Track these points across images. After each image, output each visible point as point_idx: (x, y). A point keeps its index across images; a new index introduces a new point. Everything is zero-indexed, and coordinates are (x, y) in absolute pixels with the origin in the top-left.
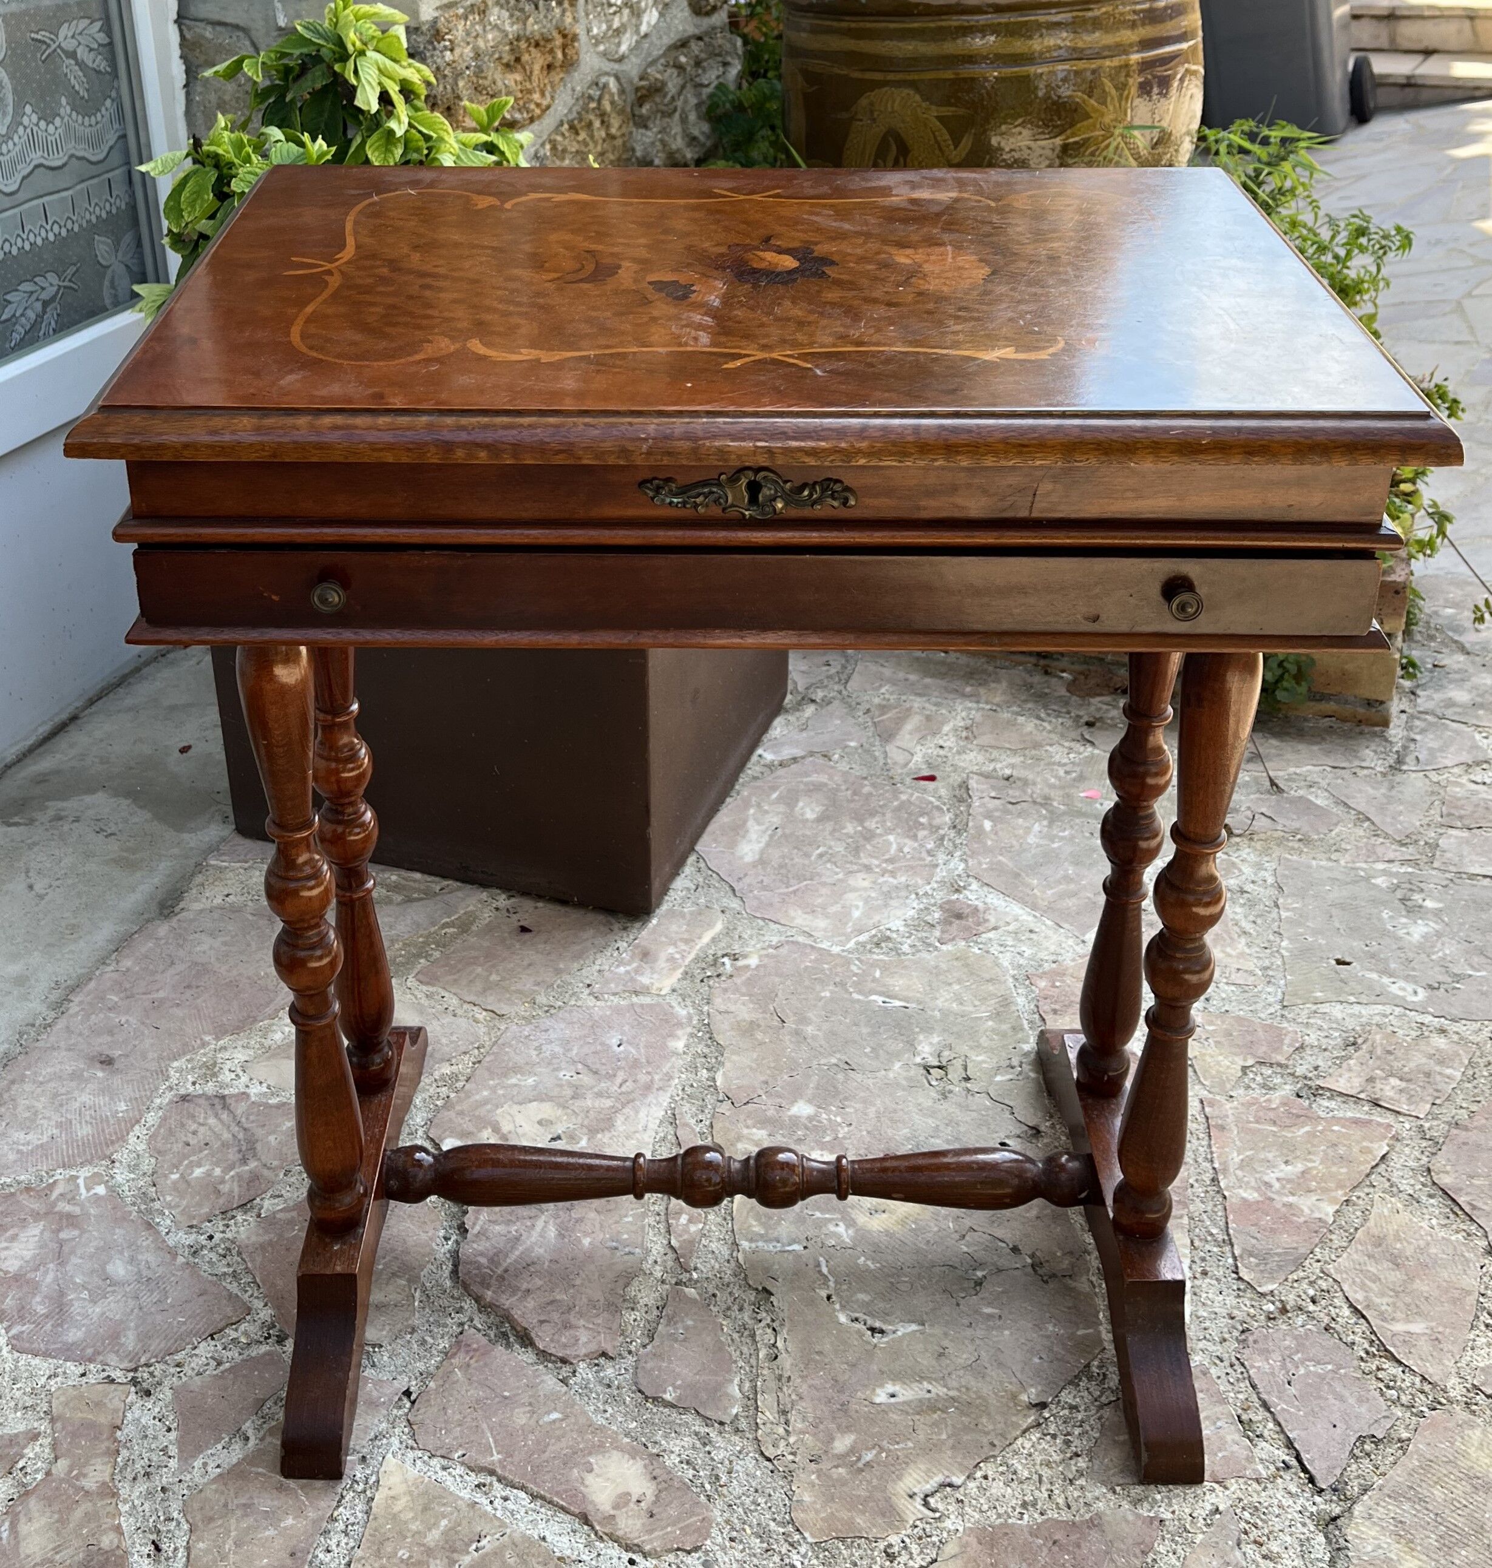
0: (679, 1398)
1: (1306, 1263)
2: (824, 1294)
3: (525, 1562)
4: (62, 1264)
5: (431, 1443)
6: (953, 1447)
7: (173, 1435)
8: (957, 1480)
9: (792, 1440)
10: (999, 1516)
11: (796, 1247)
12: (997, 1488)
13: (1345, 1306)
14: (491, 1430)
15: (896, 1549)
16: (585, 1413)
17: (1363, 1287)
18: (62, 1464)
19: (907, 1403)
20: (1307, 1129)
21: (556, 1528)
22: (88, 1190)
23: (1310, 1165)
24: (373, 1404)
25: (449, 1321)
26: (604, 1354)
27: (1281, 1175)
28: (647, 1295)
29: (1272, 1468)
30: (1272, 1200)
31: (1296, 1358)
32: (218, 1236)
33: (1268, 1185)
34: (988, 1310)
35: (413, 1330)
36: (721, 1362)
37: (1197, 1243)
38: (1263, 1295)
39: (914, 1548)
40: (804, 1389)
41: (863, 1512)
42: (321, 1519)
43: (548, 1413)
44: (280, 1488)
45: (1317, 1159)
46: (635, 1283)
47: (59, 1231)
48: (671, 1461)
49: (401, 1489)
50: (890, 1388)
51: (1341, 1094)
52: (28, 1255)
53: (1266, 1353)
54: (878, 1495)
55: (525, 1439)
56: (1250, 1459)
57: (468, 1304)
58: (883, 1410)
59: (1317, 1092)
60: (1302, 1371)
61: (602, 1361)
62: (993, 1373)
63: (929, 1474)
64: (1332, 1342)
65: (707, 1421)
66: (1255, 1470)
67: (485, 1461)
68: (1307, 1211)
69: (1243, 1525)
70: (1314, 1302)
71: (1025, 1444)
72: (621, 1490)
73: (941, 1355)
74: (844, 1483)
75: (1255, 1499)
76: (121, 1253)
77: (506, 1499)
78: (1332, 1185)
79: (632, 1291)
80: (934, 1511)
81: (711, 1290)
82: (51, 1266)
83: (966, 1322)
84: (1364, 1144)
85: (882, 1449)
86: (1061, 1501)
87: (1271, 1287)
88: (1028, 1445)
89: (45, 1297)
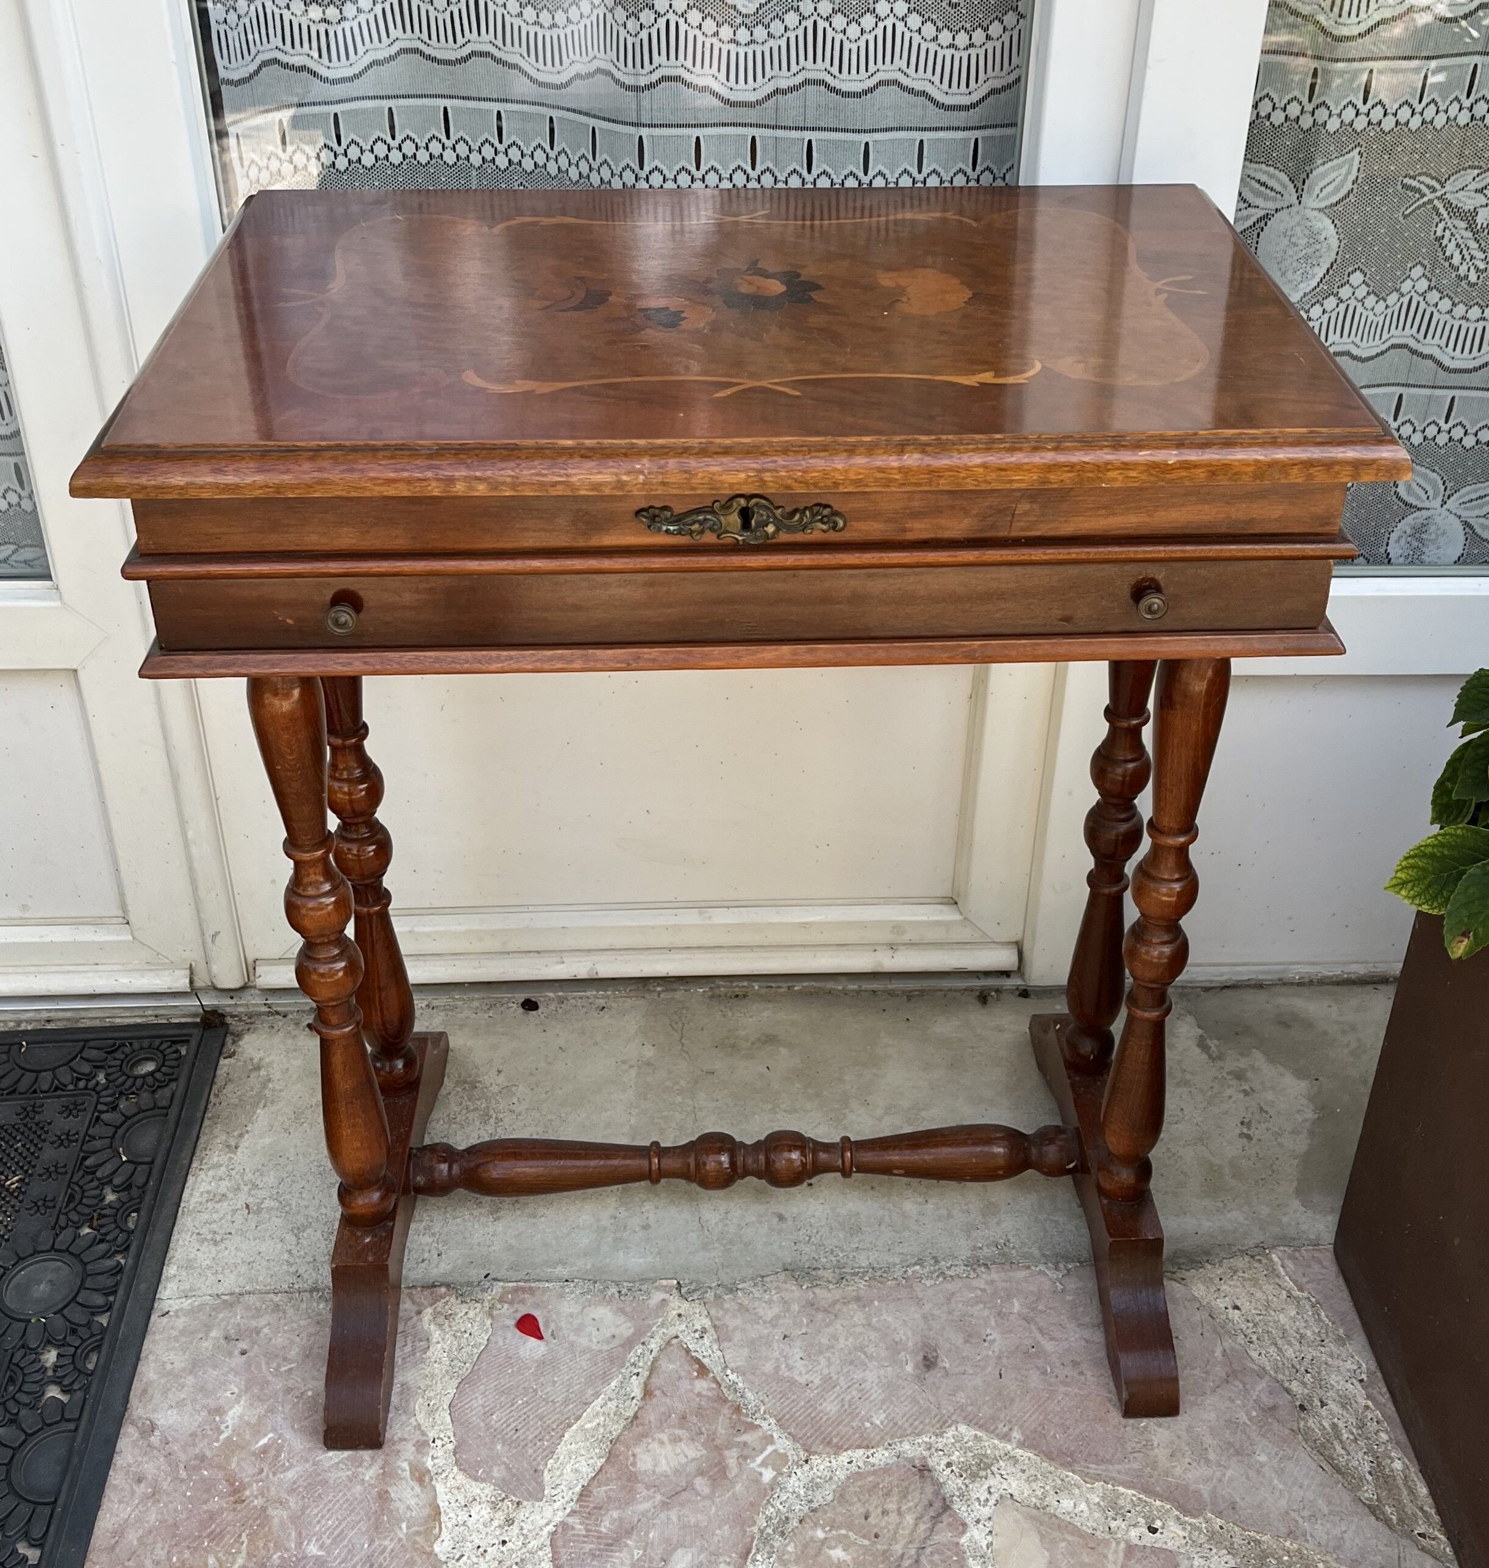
4: (665, 1506)
22: (764, 1464)
47: (701, 1473)
52: (664, 1467)
76: (702, 1549)
82: (658, 1497)
89: (620, 1519)
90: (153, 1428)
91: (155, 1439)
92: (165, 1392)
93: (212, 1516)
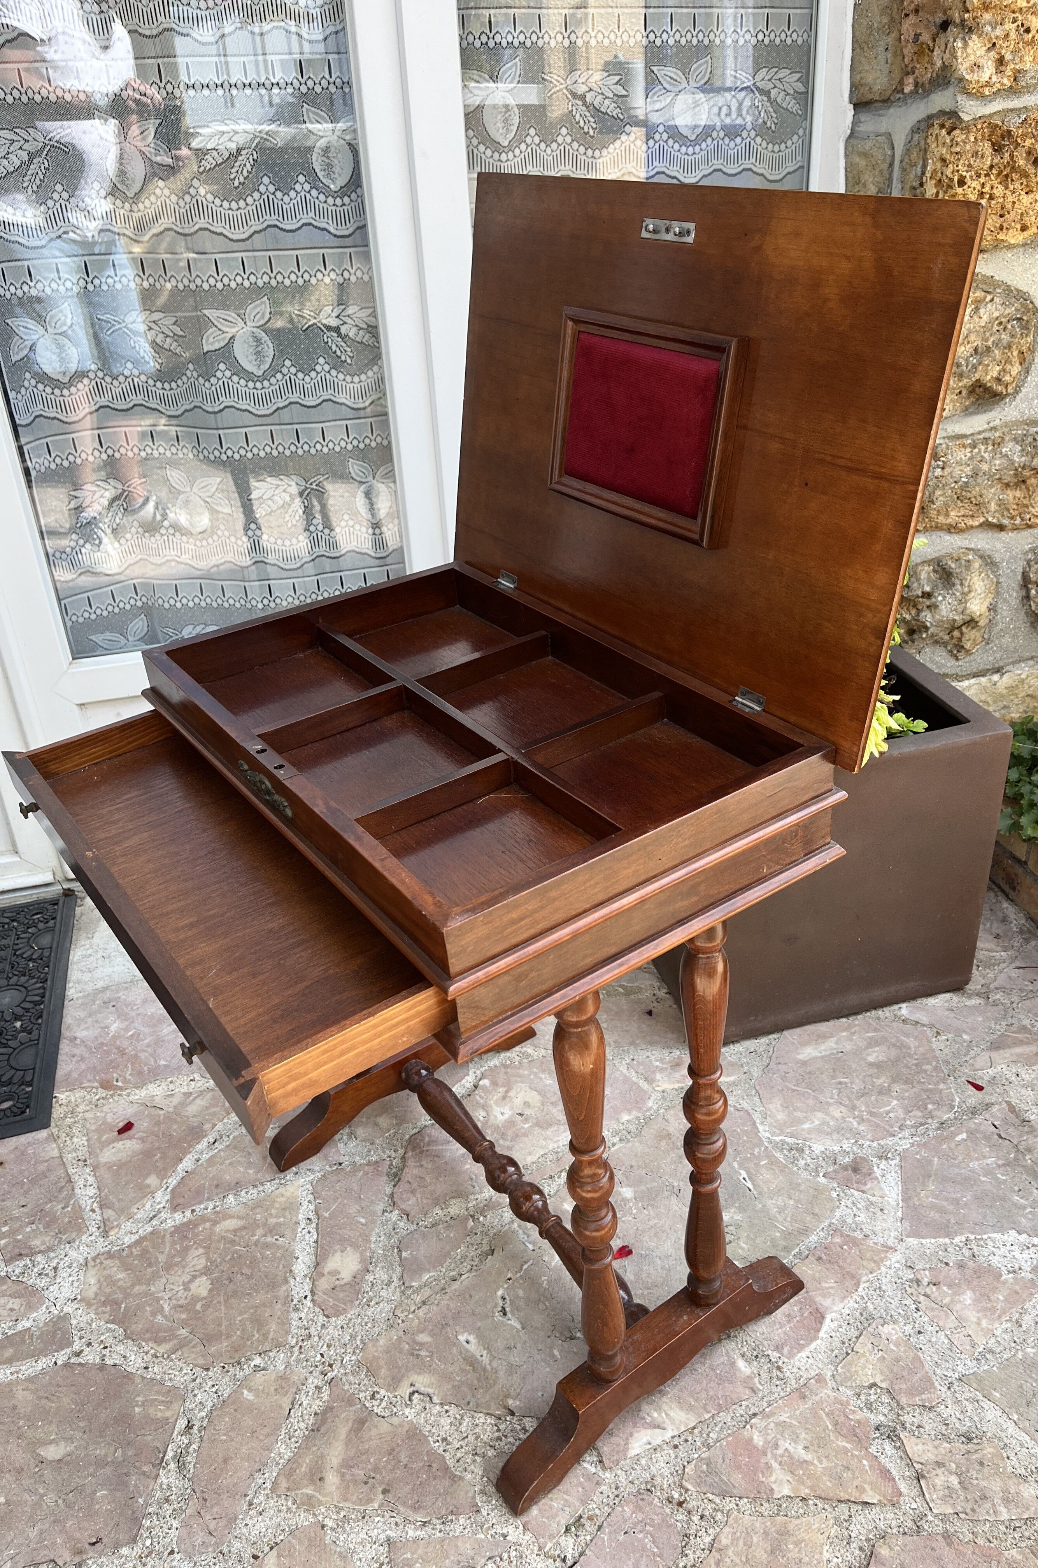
0: (406, 1258)
1: (728, 1499)
2: (509, 1276)
3: (280, 1260)
5: (319, 1189)
6: (454, 1386)
8: (435, 1399)
9: (411, 1316)
10: (430, 1431)
11: (531, 1247)
12: (445, 1421)
13: (712, 1537)
14: (340, 1203)
15: (377, 1396)
16: (372, 1230)
17: (735, 1540)
19: (467, 1350)
20: (848, 1446)
21: (306, 1259)
23: (816, 1462)
24: (326, 1157)
25: (388, 1151)
26: (409, 1216)
27: (791, 1449)
28: (455, 1208)
29: (557, 1553)
30: (765, 1454)
31: (648, 1528)
33: (776, 1446)
34: (556, 1352)
35: (372, 1144)
36: (437, 1262)
37: (696, 1431)
38: (681, 1486)
39: (384, 1404)
40: (444, 1303)
41: (389, 1370)
42: (257, 1180)
43: (363, 1217)
44: (264, 1158)
45: (825, 1463)
46: (458, 1200)
48: (370, 1278)
49: (288, 1194)
50: (471, 1338)
51: (905, 1452)
53: (638, 1509)
54: (403, 1371)
55: (343, 1219)
56: (551, 1537)
57: (401, 1151)
58: (456, 1343)
59: (892, 1436)
60: (640, 1536)
61: (405, 1217)
62: (516, 1378)
63: (431, 1385)
64: (676, 1540)
65: (401, 1278)
66: (546, 1543)
67: (321, 1212)
68: (773, 1479)
69: (505, 1556)
70: (702, 1517)
71: (481, 1418)
72: (340, 1269)
73: (509, 1348)
74: (400, 1352)
75: (528, 1553)
77: (309, 1232)
78: (809, 1483)
79: (453, 1202)
80: (410, 1400)
81: (478, 1231)
83: (540, 1346)
84: (866, 1486)
85: (431, 1356)
86: (459, 1455)
87: (689, 1487)
88: (482, 1420)
90: (76, 1038)
91: (78, 1041)
92: (78, 1026)
93: (112, 1061)
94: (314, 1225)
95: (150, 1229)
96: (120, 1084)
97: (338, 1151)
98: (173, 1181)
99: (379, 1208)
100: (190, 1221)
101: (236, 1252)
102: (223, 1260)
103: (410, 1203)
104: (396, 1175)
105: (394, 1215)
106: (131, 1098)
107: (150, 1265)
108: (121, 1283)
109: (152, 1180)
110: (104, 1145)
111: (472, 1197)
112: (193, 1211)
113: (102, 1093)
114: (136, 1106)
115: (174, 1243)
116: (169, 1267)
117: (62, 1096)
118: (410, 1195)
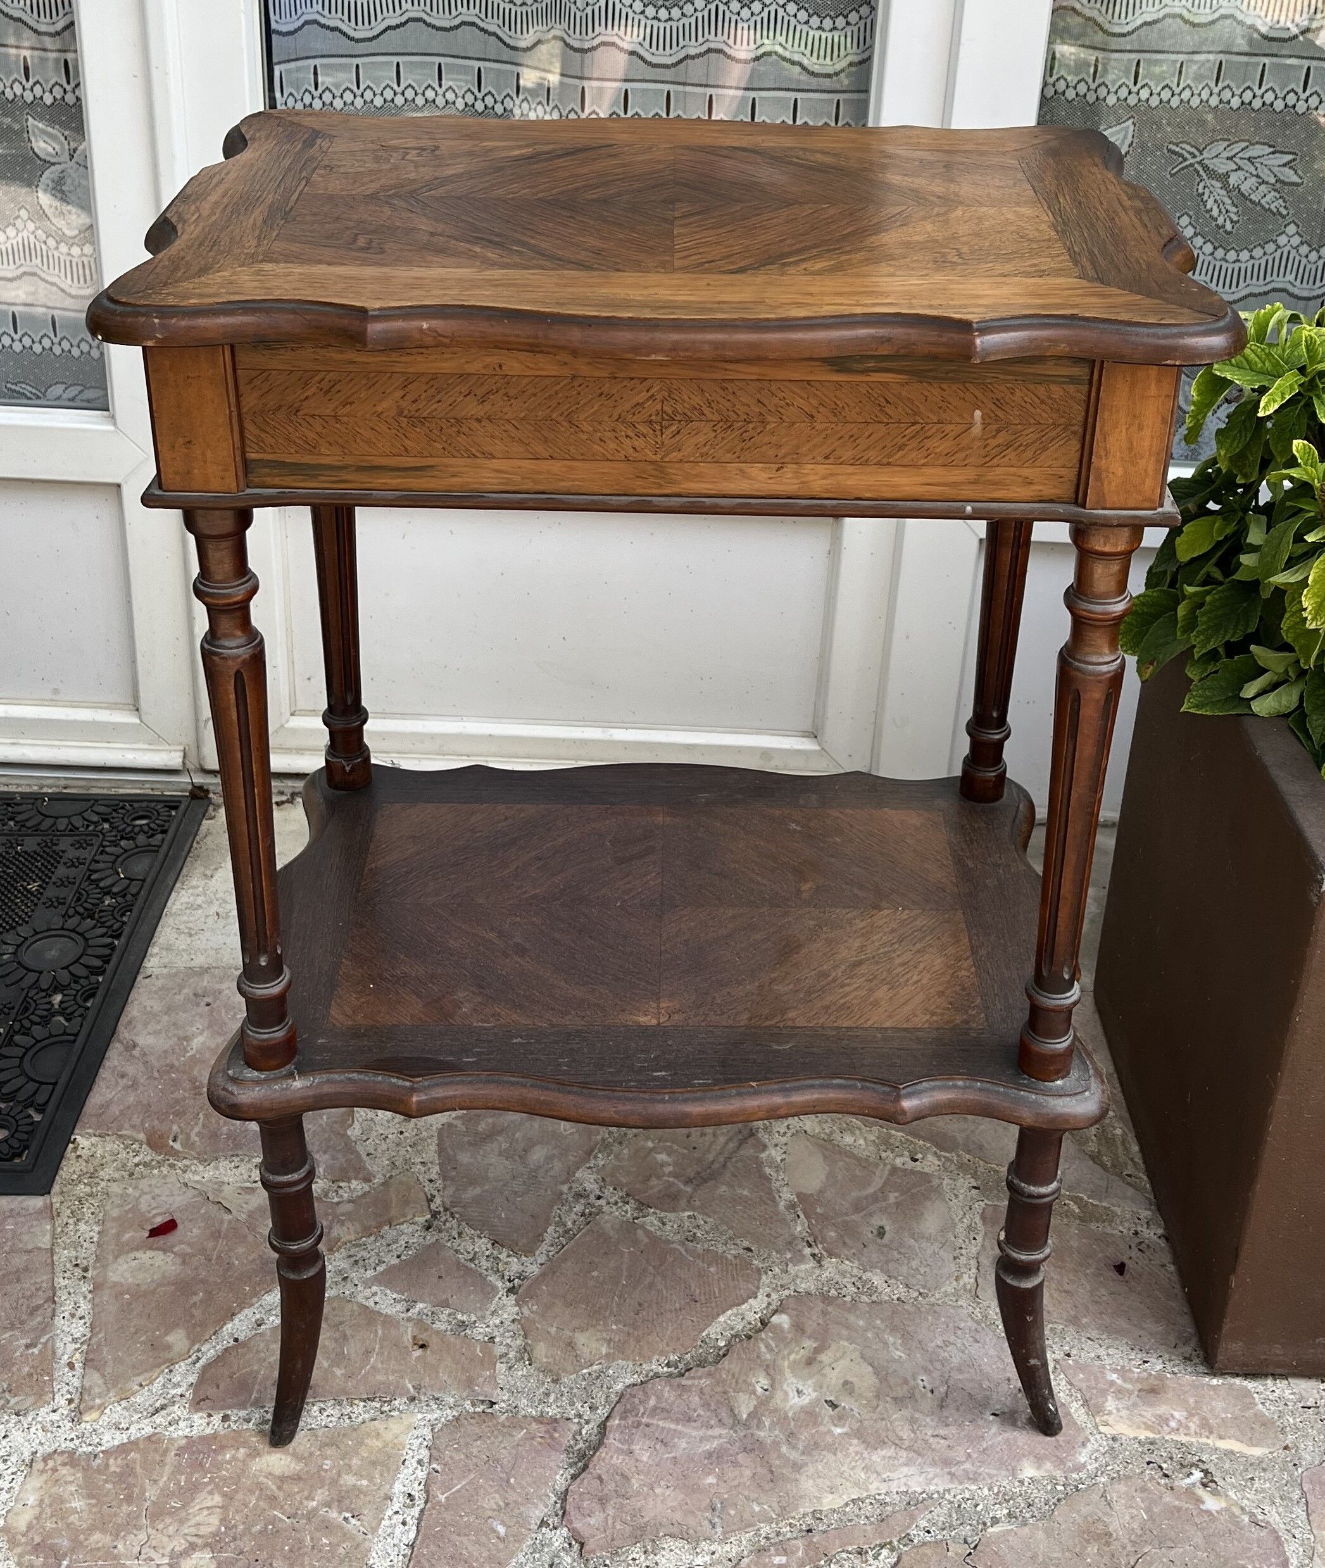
3: (342, 1561)
5: (442, 1442)
7: (395, 1261)
14: (471, 1483)
16: (513, 1554)
18: (349, 1207)
25: (578, 1405)
26: (582, 1545)
32: (602, 1202)
35: (555, 1381)
42: (344, 1393)
43: (503, 1523)
46: (680, 1543)
49: (388, 1436)
55: (467, 1514)
57: (602, 1412)
61: (576, 1546)
67: (435, 1489)
76: (556, 1148)
77: (404, 1523)
79: (668, 1543)
89: (494, 1124)
90: (135, 1046)
91: (136, 1052)
92: (146, 1024)
93: (177, 1101)
94: (416, 1511)
95: (149, 1430)
96: (177, 1146)
97: (494, 1377)
98: (209, 1351)
99: (537, 1512)
100: (215, 1436)
101: (273, 1521)
102: (248, 1529)
103: (591, 1523)
104: (582, 1456)
105: (558, 1538)
106: (188, 1175)
107: (129, 1499)
108: (73, 1518)
109: (177, 1339)
110: (123, 1250)
111: (704, 1545)
112: (225, 1418)
113: (147, 1154)
114: (191, 1193)
115: (178, 1469)
116: (157, 1513)
117: (84, 1141)
118: (596, 1506)
